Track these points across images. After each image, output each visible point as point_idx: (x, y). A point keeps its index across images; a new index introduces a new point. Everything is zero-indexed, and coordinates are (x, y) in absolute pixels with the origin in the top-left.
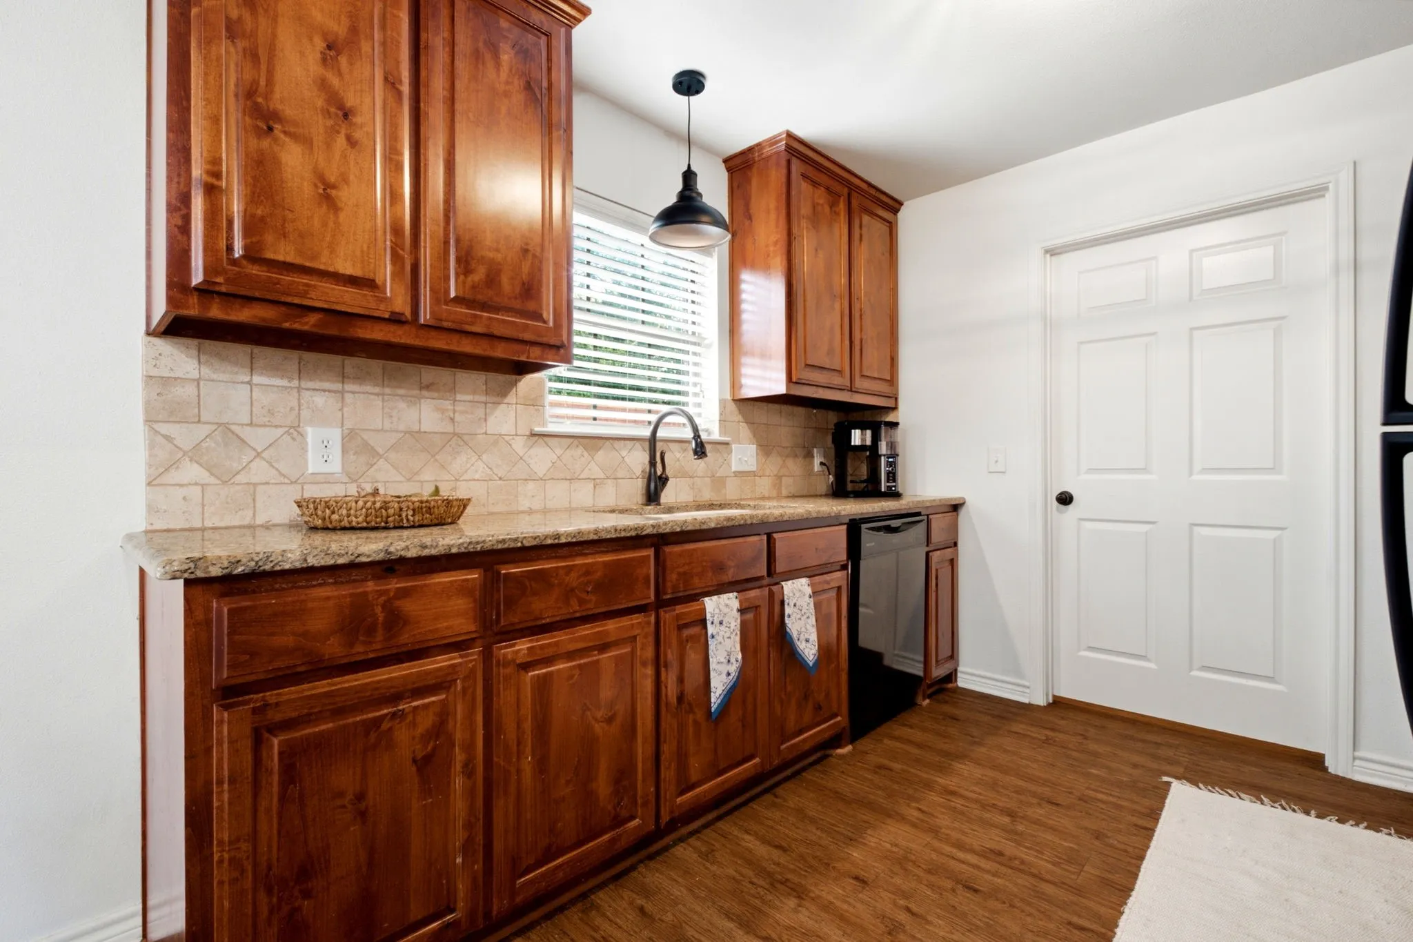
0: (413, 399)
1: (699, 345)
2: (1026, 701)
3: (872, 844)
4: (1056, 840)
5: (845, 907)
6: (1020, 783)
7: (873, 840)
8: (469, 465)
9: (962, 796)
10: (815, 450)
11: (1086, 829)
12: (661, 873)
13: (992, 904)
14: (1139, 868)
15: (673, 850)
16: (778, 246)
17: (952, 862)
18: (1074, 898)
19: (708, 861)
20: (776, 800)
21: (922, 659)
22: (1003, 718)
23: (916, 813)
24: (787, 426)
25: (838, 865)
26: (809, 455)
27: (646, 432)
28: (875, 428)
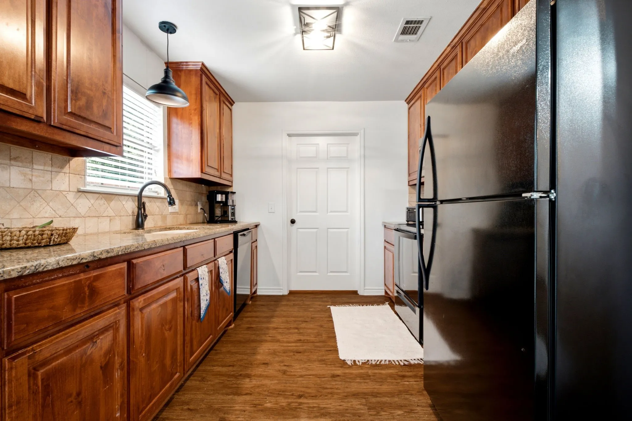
0: (5, 166)
1: (151, 149)
2: (281, 294)
3: (262, 352)
4: (312, 331)
5: (266, 373)
6: (294, 319)
7: (261, 351)
8: (41, 209)
9: (280, 328)
10: (199, 203)
11: (317, 326)
12: (187, 394)
13: (306, 354)
14: (334, 330)
15: (186, 384)
16: (196, 111)
17: (289, 348)
18: (325, 344)
19: (204, 382)
20: (217, 351)
21: (249, 287)
22: (278, 301)
23: (269, 338)
24: (189, 192)
25: (255, 362)
26: (196, 205)
27: (137, 193)
28: (227, 194)
